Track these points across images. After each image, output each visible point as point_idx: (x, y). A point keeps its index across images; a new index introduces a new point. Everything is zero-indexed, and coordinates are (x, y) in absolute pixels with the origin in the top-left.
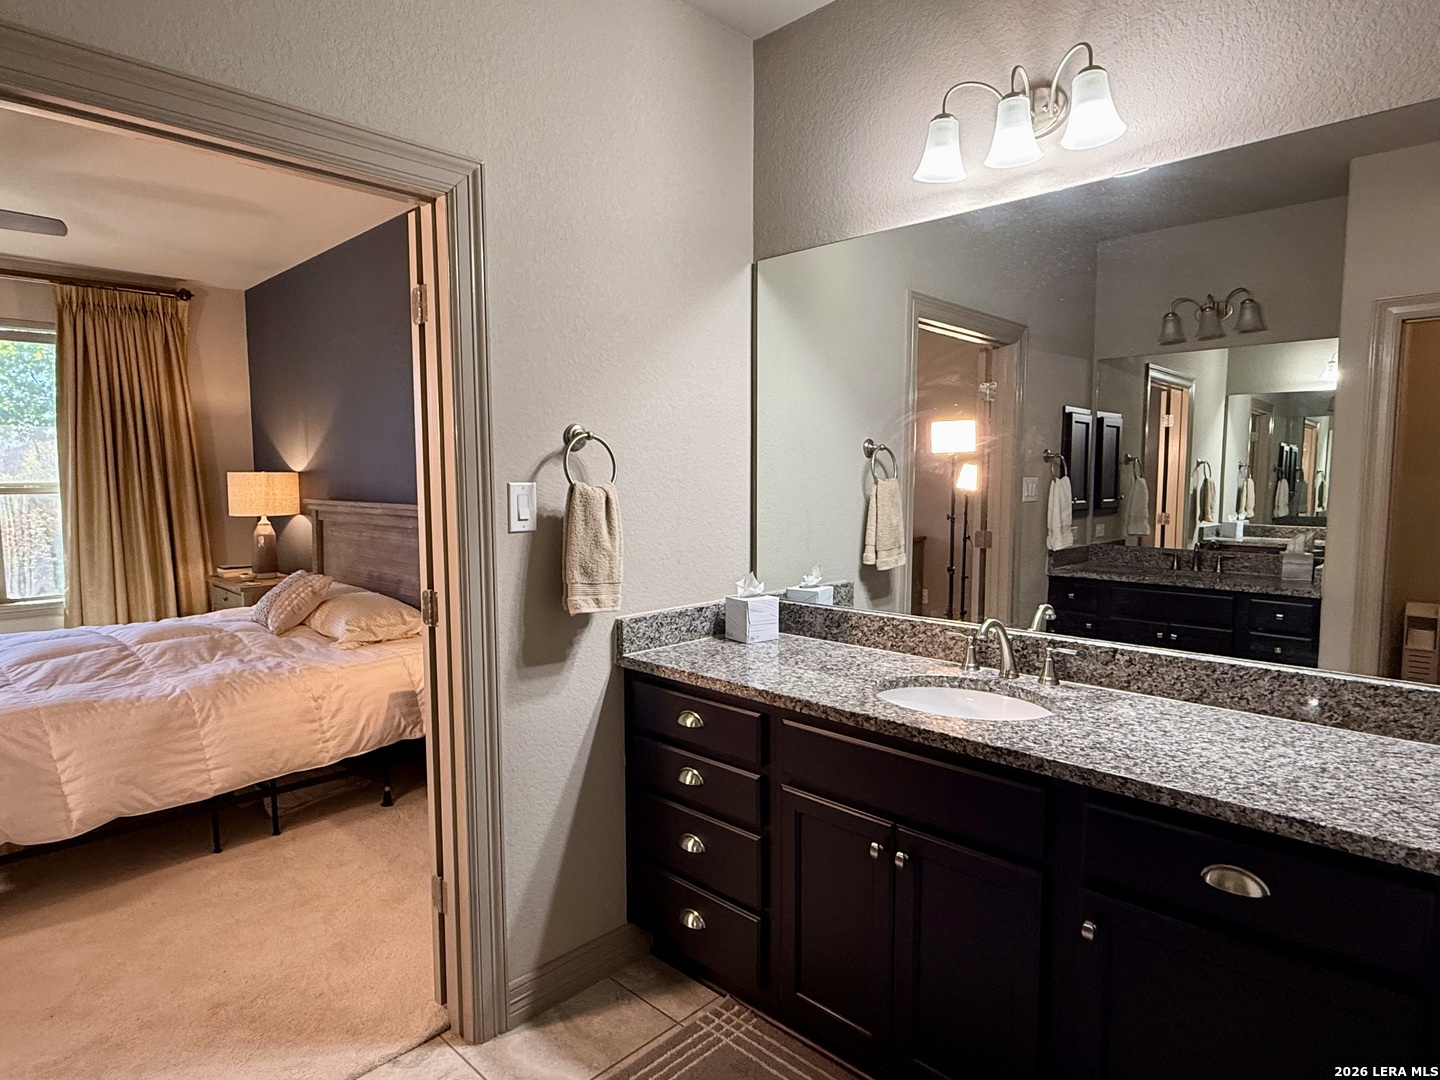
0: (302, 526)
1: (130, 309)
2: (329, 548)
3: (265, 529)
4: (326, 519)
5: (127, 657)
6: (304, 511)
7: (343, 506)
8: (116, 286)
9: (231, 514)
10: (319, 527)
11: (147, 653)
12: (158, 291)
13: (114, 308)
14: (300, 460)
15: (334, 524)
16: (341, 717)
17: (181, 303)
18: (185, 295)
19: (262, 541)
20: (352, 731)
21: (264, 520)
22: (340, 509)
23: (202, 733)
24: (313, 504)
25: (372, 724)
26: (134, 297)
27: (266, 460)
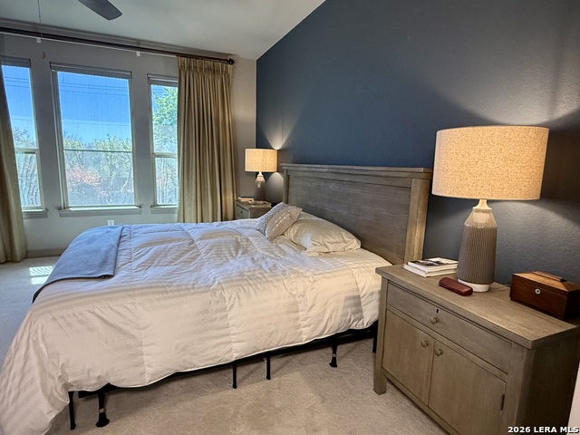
0: (278, 178)
1: (208, 69)
2: (292, 190)
3: (260, 178)
4: (292, 175)
5: (193, 248)
6: (279, 170)
7: (304, 167)
8: (202, 58)
9: (246, 170)
10: (288, 179)
11: (203, 246)
12: (220, 60)
13: (201, 69)
14: (278, 143)
15: (296, 177)
16: (315, 311)
17: (229, 66)
18: (231, 62)
19: (259, 186)
20: (320, 321)
21: (260, 174)
22: (300, 169)
23: (229, 316)
24: (285, 166)
25: (333, 317)
26: (210, 63)
27: (262, 143)
